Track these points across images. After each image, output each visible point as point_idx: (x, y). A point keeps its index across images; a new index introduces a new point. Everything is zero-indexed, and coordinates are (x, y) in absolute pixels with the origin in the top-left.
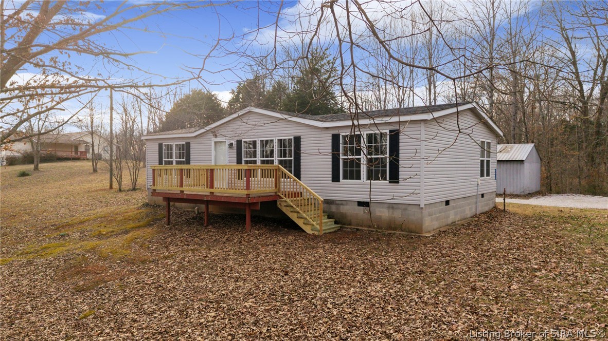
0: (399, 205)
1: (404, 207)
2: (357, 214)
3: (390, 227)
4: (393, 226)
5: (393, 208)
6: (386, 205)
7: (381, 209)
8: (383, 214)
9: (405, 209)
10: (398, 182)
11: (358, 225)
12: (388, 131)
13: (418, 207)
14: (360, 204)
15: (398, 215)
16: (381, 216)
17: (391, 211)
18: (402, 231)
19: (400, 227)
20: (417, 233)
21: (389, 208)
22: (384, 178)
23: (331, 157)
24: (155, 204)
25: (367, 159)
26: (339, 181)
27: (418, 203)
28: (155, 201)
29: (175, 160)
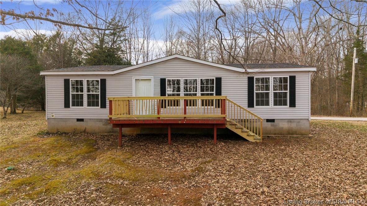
0: (295, 120)
1: (298, 120)
2: (266, 127)
3: (289, 133)
4: (291, 132)
5: (291, 122)
6: (287, 120)
7: (283, 123)
8: (285, 126)
9: (299, 122)
10: (295, 106)
11: (267, 134)
12: (288, 77)
13: (307, 120)
14: (268, 121)
15: (294, 126)
16: (283, 127)
17: (290, 123)
18: (296, 135)
19: (295, 133)
20: (306, 135)
21: (288, 122)
22: (286, 104)
23: (247, 92)
24: (59, 132)
25: (274, 93)
26: (253, 107)
27: (307, 118)
28: (58, 129)
29: (86, 93)
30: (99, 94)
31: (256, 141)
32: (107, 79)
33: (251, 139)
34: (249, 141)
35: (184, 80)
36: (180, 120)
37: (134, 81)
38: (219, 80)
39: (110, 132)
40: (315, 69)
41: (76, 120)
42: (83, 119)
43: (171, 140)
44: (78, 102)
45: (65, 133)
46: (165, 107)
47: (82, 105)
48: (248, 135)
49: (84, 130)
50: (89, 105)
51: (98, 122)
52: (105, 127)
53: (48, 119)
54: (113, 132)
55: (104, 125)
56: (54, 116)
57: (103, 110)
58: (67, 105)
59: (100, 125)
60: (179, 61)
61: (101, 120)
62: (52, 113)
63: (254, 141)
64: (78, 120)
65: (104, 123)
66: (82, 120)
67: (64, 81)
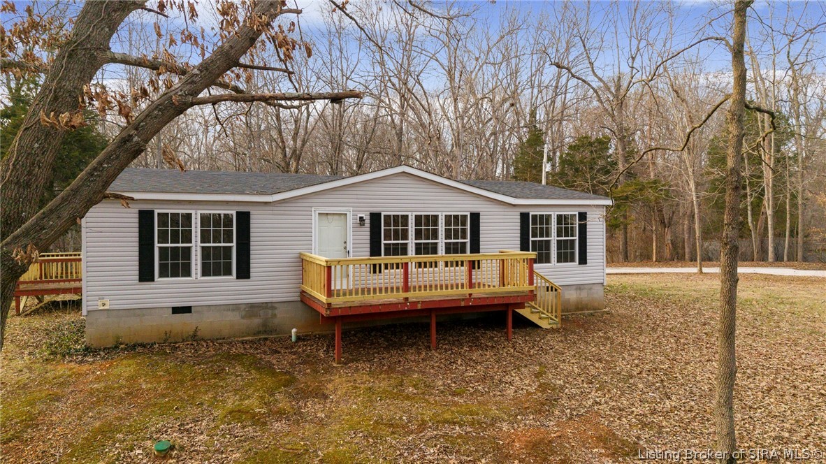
0: (585, 286)
1: (590, 286)
3: (578, 309)
4: (580, 307)
5: (580, 289)
6: (574, 287)
7: (570, 292)
8: (573, 296)
9: (591, 289)
10: (586, 263)
12: (577, 213)
13: (601, 285)
15: (584, 295)
16: (570, 299)
17: (578, 292)
18: (588, 310)
19: (586, 307)
20: (599, 309)
21: (576, 289)
22: (572, 260)
23: (519, 239)
24: (121, 344)
25: (558, 240)
27: (602, 281)
28: (118, 338)
29: (200, 244)
30: (232, 247)
31: (551, 326)
32: (252, 212)
33: (544, 324)
34: (542, 327)
35: (416, 216)
36: (463, 300)
37: (315, 217)
38: (475, 217)
39: (259, 333)
40: (609, 202)
41: (171, 310)
42: (191, 307)
44: (177, 265)
45: (143, 346)
46: (380, 272)
47: (187, 272)
48: (540, 318)
49: (191, 333)
50: (206, 272)
51: (229, 313)
52: (245, 321)
53: (88, 312)
54: (265, 331)
55: (243, 318)
56: (108, 303)
57: (243, 282)
58: (146, 274)
59: (234, 318)
61: (236, 307)
62: (101, 297)
63: (548, 327)
64: (176, 310)
65: (244, 313)
66: (187, 310)
67: (137, 215)
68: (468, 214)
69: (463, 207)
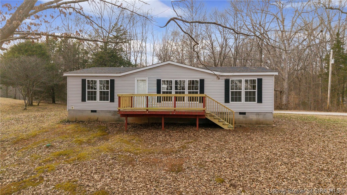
0: (262, 113)
1: (264, 113)
2: (239, 118)
4: (258, 123)
5: (258, 114)
6: (255, 113)
7: (252, 115)
8: (254, 118)
9: (265, 115)
10: (262, 102)
11: (240, 124)
12: (256, 79)
13: (271, 113)
14: (240, 113)
15: (261, 118)
16: (252, 119)
17: (257, 116)
18: (263, 125)
19: (262, 123)
20: (270, 125)
21: (256, 114)
22: (254, 101)
23: (224, 90)
24: (77, 120)
25: (245, 92)
26: (229, 102)
27: (271, 112)
28: (76, 118)
29: (99, 90)
30: (108, 91)
31: (229, 128)
32: (115, 80)
33: (225, 127)
34: (224, 129)
35: (175, 81)
36: (171, 112)
37: (136, 81)
38: (202, 81)
39: (117, 121)
40: (277, 74)
41: (90, 111)
43: (165, 127)
44: (92, 97)
45: (82, 121)
46: (160, 102)
47: (95, 100)
48: (223, 124)
49: (96, 119)
50: (101, 99)
51: (108, 113)
52: (113, 117)
53: (69, 110)
54: (119, 121)
55: (112, 115)
56: (73, 108)
57: (112, 103)
58: (83, 100)
59: (109, 115)
60: (171, 66)
61: (110, 112)
62: (72, 106)
63: (228, 129)
64: (92, 111)
65: (112, 114)
66: (95, 111)
67: (81, 81)
68: (199, 80)
69: (197, 77)
